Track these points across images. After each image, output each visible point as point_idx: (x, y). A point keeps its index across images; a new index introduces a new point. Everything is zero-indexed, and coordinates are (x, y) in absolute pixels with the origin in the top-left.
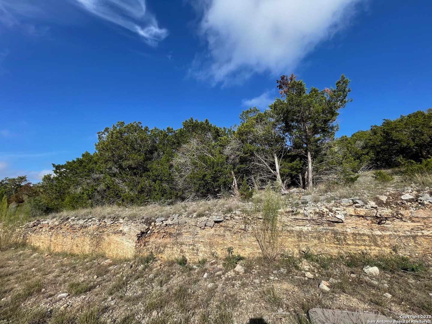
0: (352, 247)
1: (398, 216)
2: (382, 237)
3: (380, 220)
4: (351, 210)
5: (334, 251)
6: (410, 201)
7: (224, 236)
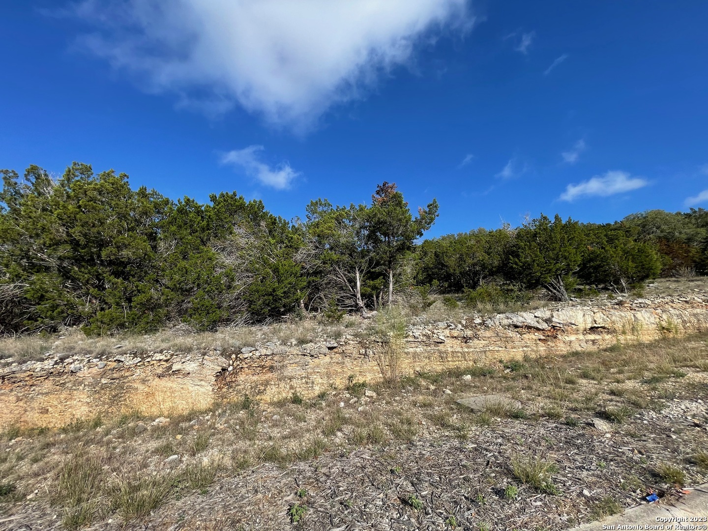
0: (450, 363)
1: (476, 337)
2: (468, 353)
3: (466, 340)
4: (447, 332)
5: (439, 368)
6: (480, 324)
7: (344, 363)
